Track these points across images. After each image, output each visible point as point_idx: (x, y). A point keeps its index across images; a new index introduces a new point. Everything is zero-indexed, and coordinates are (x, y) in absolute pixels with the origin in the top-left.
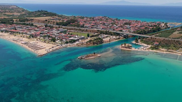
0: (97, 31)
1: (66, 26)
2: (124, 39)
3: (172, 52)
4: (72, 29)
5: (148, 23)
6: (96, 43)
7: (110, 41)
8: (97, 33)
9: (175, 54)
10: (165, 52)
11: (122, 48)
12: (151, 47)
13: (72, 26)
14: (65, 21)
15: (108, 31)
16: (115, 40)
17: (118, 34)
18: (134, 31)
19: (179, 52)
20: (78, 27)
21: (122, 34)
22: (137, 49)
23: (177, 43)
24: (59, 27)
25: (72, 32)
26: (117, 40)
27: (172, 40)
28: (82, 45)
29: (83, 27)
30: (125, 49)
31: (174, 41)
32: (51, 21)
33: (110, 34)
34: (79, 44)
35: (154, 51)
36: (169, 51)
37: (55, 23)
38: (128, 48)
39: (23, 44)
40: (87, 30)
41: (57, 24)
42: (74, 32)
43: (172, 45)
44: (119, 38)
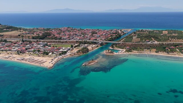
0: (76, 42)
1: (44, 39)
2: (101, 46)
3: (141, 52)
4: (51, 42)
5: (108, 31)
6: (85, 52)
7: (93, 49)
8: (76, 43)
9: (144, 53)
10: (137, 53)
11: (107, 54)
12: (126, 50)
13: (49, 39)
14: (41, 35)
15: (86, 41)
16: (96, 48)
17: (95, 43)
18: (105, 39)
19: (146, 52)
20: (56, 39)
21: (98, 42)
22: (118, 53)
23: (141, 46)
24: (37, 41)
25: (52, 44)
26: (97, 48)
27: (137, 44)
28: (75, 55)
29: (62, 39)
30: (110, 54)
31: (139, 44)
32: (26, 36)
33: (89, 43)
34: (72, 55)
35: (130, 53)
36: (140, 52)
37: (31, 37)
38: (111, 53)
39: (20, 61)
40: (66, 42)
41: (33, 38)
42: (55, 44)
43: (139, 48)
44: (98, 46)
